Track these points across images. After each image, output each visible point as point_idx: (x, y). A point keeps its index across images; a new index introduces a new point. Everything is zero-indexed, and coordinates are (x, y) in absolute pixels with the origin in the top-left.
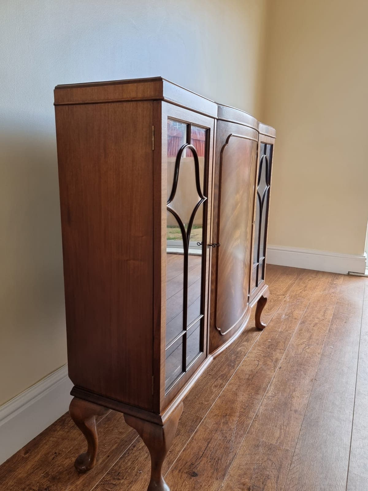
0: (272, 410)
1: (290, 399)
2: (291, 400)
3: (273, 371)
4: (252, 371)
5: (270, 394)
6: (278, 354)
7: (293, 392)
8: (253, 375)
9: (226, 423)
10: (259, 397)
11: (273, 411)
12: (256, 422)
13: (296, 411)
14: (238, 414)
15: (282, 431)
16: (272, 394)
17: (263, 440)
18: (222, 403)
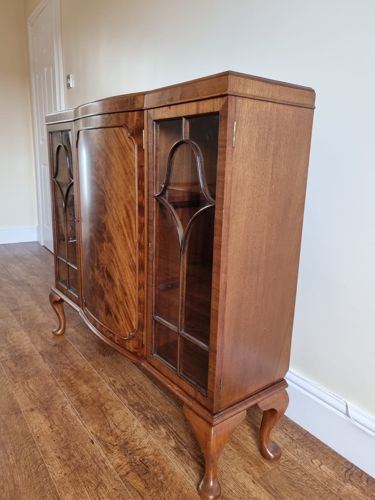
0: (52, 397)
1: (47, 416)
2: (45, 416)
3: (94, 432)
4: (112, 415)
5: (68, 407)
6: (118, 461)
7: (51, 424)
8: (104, 412)
9: (72, 369)
10: (74, 399)
11: (50, 397)
12: (53, 383)
13: (32, 410)
14: (72, 378)
15: (30, 390)
16: (67, 408)
17: (37, 377)
18: (92, 376)
